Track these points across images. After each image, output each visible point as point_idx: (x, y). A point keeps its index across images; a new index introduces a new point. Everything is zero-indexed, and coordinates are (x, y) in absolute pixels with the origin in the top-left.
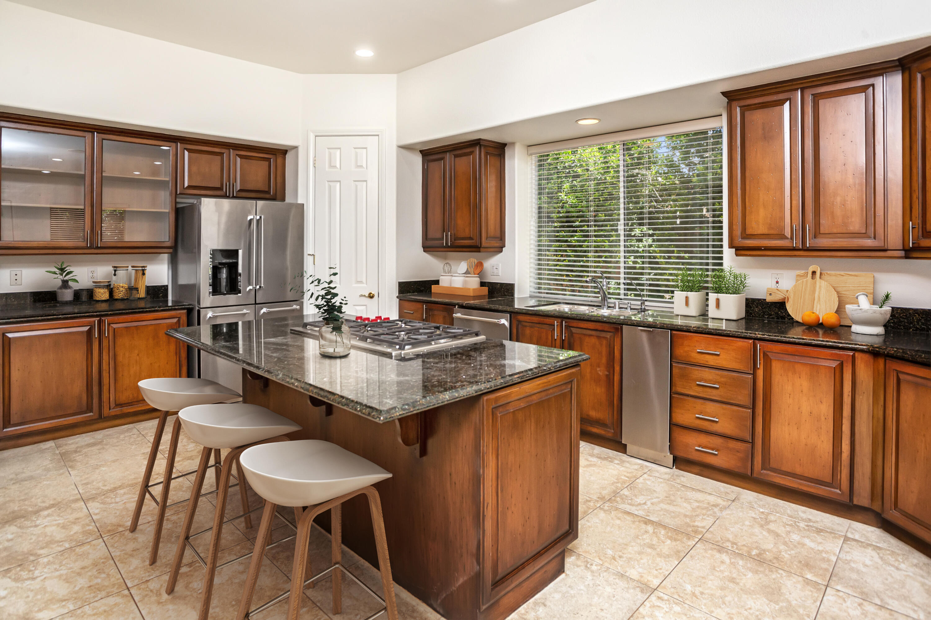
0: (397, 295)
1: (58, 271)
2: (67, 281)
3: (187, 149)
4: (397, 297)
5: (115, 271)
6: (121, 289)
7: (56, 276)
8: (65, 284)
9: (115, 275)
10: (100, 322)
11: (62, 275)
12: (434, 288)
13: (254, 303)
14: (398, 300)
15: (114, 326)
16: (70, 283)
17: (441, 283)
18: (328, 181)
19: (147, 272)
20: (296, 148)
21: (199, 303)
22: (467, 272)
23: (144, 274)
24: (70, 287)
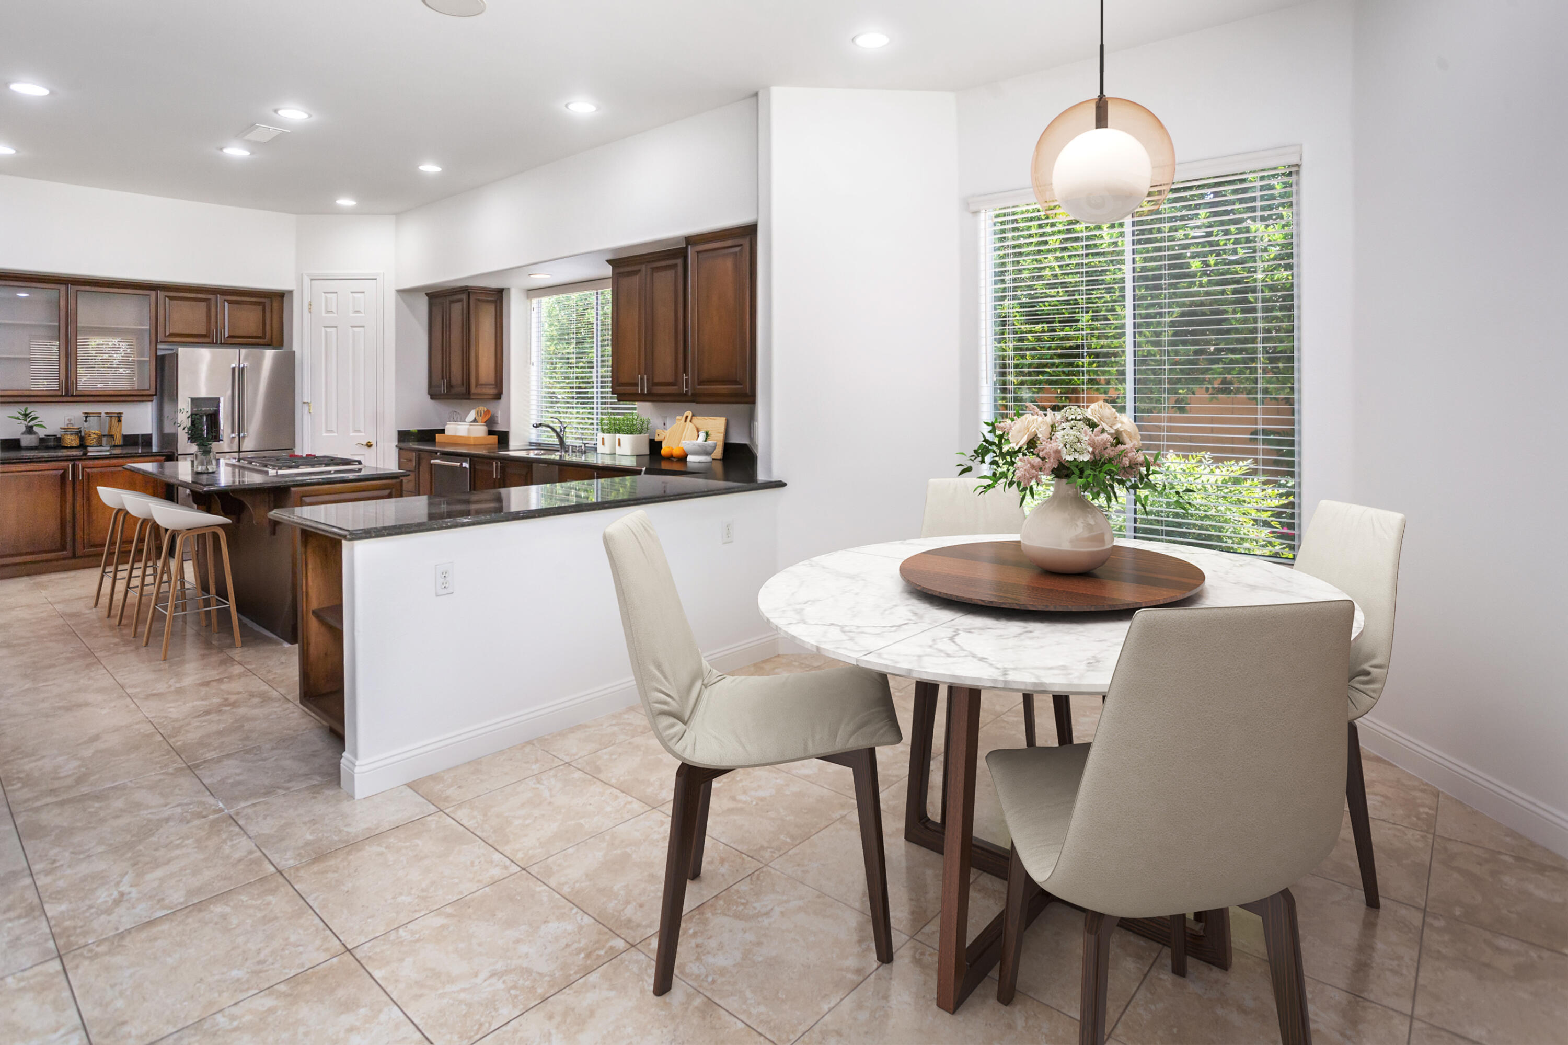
0: (396, 444)
1: (21, 417)
2: (32, 427)
3: (168, 297)
4: (396, 446)
5: (86, 417)
6: (93, 436)
7: (19, 421)
8: (30, 430)
9: (86, 421)
10: (73, 466)
11: (26, 420)
12: (438, 437)
13: (237, 450)
14: (397, 449)
15: (88, 470)
16: (35, 429)
17: (447, 433)
18: (325, 327)
19: (123, 419)
20: (291, 292)
21: (177, 450)
22: (475, 421)
23: (120, 421)
24: (35, 433)
